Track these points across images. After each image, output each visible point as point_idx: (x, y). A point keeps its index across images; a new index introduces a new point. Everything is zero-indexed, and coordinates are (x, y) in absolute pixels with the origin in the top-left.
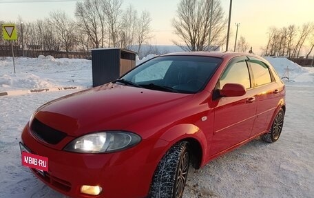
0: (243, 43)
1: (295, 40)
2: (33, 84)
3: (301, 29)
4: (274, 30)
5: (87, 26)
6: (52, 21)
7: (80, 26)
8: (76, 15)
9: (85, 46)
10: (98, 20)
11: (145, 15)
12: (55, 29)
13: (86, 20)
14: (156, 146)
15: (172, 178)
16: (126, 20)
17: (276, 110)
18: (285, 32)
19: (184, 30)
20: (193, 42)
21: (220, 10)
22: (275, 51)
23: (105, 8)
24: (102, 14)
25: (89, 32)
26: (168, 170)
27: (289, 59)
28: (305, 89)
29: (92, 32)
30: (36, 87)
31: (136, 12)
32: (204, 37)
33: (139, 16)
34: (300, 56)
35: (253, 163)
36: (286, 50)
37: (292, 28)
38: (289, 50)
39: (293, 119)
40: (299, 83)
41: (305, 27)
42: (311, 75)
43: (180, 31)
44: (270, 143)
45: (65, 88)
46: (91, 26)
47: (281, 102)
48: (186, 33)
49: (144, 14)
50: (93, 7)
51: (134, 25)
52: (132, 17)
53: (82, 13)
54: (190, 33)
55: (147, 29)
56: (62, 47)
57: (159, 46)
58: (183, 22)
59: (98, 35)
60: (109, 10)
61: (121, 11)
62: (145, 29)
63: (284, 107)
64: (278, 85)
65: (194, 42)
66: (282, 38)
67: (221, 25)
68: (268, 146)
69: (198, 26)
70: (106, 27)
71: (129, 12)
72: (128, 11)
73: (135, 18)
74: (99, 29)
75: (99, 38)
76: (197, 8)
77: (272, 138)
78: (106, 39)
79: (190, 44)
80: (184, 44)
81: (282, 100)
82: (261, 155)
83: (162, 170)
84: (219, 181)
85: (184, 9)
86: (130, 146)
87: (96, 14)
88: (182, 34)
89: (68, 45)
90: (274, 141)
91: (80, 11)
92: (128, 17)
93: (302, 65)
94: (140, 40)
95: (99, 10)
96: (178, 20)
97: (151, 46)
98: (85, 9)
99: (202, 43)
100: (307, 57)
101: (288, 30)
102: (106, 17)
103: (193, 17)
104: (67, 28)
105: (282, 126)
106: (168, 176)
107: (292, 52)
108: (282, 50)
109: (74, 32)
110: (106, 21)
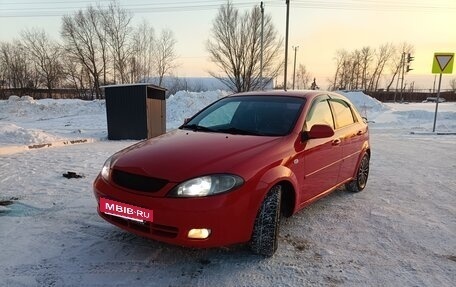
0: (303, 73)
1: (372, 66)
2: (28, 137)
3: (378, 52)
4: (344, 54)
5: (80, 51)
6: (25, 43)
7: (69, 50)
8: (63, 35)
9: (77, 80)
10: (96, 42)
11: (166, 36)
12: (31, 56)
13: (78, 42)
14: (258, 188)
15: (273, 220)
16: (138, 42)
17: (361, 154)
18: (358, 57)
19: (223, 56)
20: (237, 72)
21: (271, 28)
22: (346, 83)
23: (107, 24)
24: (102, 32)
25: (83, 61)
26: (269, 212)
27: (366, 92)
28: (388, 131)
29: (87, 60)
30: (33, 142)
31: (152, 30)
32: (251, 66)
33: (158, 35)
34: (379, 88)
35: (342, 213)
36: (360, 81)
37: (366, 51)
38: (364, 81)
39: (379, 166)
40: (380, 125)
41: (383, 50)
42: (394, 113)
43: (218, 57)
44: (355, 192)
45: (73, 142)
46: (85, 50)
47: (366, 145)
48: (227, 60)
49: (164, 32)
50: (89, 23)
51: (152, 48)
52: (148, 38)
53: (72, 32)
54: (232, 61)
55: (170, 54)
56: (41, 82)
57: (189, 79)
58: (222, 45)
59: (96, 64)
60: (113, 28)
61: (131, 29)
62: (167, 53)
63: (368, 151)
64: (361, 126)
65: (239, 73)
66: (355, 65)
67: (273, 49)
68: (355, 195)
69: (242, 51)
70: (109, 52)
71: (143, 29)
72: (140, 30)
73: (151, 38)
74: (98, 55)
75: (99, 67)
76: (239, 26)
77: (358, 185)
78: (110, 69)
79: (232, 76)
80: (224, 75)
81: (366, 142)
82: (349, 204)
83: (263, 213)
84: (310, 230)
85: (222, 26)
86: (235, 188)
87: (94, 34)
88: (221, 61)
89: (51, 79)
90: (361, 189)
91: (69, 29)
92: (142, 37)
93: (383, 101)
94: (161, 70)
95: (98, 27)
96: (215, 42)
97: (177, 79)
98: (76, 26)
99: (250, 73)
100: (388, 89)
101: (362, 54)
102: (108, 37)
103: (234, 38)
104: (49, 55)
105: (367, 172)
106: (269, 218)
107: (368, 84)
108: (355, 80)
109: (59, 59)
110: (108, 43)
